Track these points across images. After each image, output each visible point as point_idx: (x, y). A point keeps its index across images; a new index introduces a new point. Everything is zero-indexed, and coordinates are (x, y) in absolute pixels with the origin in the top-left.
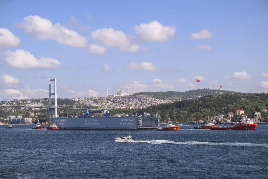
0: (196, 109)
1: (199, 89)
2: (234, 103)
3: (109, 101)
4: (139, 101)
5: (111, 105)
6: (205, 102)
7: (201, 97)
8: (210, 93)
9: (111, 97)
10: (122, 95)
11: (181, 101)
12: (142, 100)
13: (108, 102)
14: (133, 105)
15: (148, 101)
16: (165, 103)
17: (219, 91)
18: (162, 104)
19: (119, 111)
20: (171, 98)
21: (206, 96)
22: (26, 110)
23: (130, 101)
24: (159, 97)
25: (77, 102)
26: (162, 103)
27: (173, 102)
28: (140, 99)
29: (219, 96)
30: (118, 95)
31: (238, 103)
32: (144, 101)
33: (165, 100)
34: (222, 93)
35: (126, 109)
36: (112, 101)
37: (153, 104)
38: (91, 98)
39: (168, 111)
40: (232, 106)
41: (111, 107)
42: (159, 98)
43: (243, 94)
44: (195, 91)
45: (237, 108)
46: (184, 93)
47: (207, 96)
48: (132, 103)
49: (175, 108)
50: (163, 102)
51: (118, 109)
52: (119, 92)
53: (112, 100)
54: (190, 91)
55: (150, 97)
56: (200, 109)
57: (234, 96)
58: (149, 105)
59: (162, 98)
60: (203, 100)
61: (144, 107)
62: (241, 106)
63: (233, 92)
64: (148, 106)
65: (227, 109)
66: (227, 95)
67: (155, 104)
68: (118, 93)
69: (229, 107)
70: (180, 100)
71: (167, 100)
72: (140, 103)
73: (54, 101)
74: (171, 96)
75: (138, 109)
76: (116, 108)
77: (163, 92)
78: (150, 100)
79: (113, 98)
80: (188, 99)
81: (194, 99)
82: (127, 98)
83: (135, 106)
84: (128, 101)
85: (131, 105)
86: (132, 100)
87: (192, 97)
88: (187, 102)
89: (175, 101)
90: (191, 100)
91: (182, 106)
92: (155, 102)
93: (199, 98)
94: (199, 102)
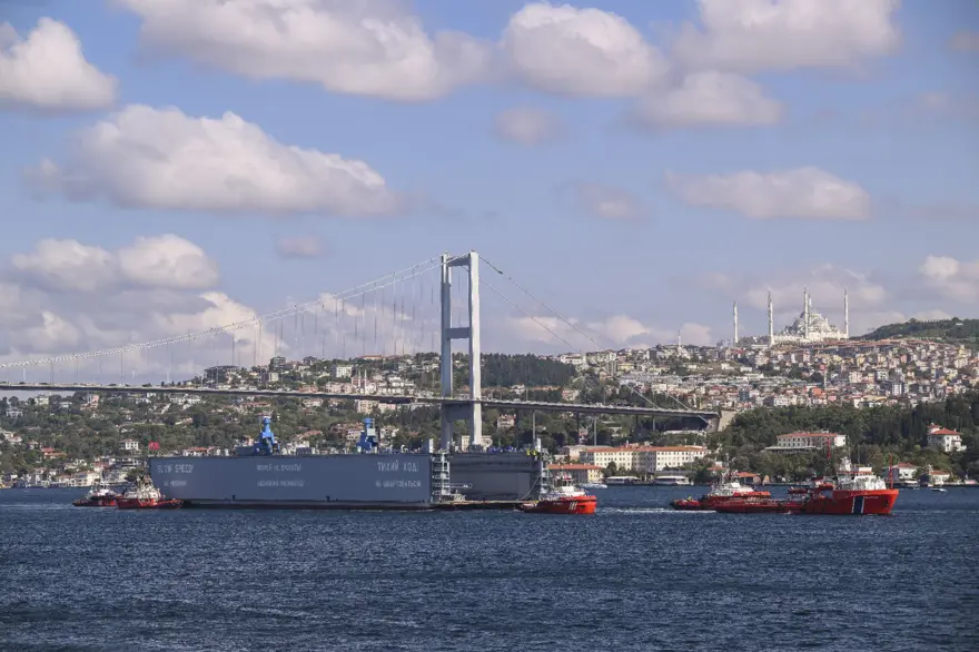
3: (743, 369)
4: (902, 366)
5: (755, 387)
9: (755, 347)
10: (813, 337)
12: (919, 363)
13: (742, 374)
14: (870, 386)
15: (952, 366)
19: (795, 419)
22: (332, 413)
23: (853, 367)
25: (584, 372)
28: (909, 357)
30: (793, 338)
32: (929, 365)
35: (833, 408)
36: (762, 369)
38: (653, 353)
41: (754, 400)
48: (864, 375)
51: (791, 407)
52: (796, 323)
53: (761, 361)
55: (963, 346)
58: (958, 389)
61: (931, 396)
64: (951, 394)
68: (793, 329)
72: (907, 378)
73: (470, 367)
75: (897, 407)
76: (781, 401)
78: (959, 364)
79: (768, 354)
82: (837, 353)
83: (883, 394)
84: (843, 368)
85: (861, 386)
86: (866, 361)
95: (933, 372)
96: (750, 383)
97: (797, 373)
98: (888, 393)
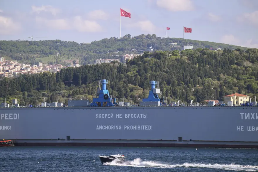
0: (119, 90)
1: (129, 36)
2: (222, 76)
6: (145, 70)
7: (134, 58)
8: (157, 48)
11: (79, 68)
16: (35, 72)
17: (181, 42)
18: (25, 76)
20: (51, 58)
21: (146, 55)
24: (18, 55)
26: (26, 71)
27: (57, 68)
29: (181, 56)
31: (233, 76)
33: (37, 64)
34: (191, 47)
37: (2, 75)
39: (44, 95)
40: (216, 82)
42: (19, 59)
43: (249, 51)
44: (119, 40)
45: (231, 89)
46: (87, 45)
47: (150, 56)
49: (63, 85)
50: (29, 70)
54: (104, 41)
56: (132, 90)
57: (223, 55)
59: (28, 58)
60: (139, 65)
62: (242, 83)
63: (220, 45)
65: (202, 90)
66: (204, 54)
67: (6, 75)
69: (209, 87)
70: (78, 65)
71: (41, 64)
74: (51, 54)
77: (31, 43)
80: (99, 62)
81: (117, 62)
87: (109, 58)
88: (95, 70)
89: (62, 67)
90: (108, 65)
91: (81, 81)
92: (7, 68)
93: (128, 59)
94: (127, 71)
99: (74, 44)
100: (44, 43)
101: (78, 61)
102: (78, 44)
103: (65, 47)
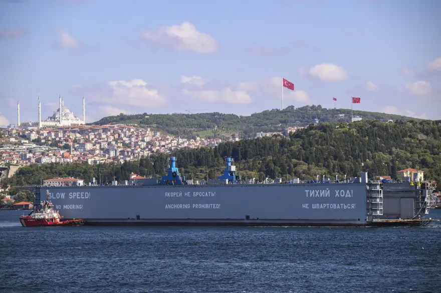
0: (282, 166)
1: (292, 107)
2: (394, 149)
3: (23, 141)
4: (116, 141)
5: (30, 152)
6: (310, 144)
7: (298, 130)
8: (323, 120)
9: (30, 128)
10: (64, 123)
11: (239, 142)
12: (125, 139)
13: (22, 144)
14: (97, 152)
15: (143, 141)
16: (192, 147)
17: (348, 113)
18: (182, 152)
19: (54, 170)
20: (209, 132)
21: (311, 128)
23: (87, 141)
24: (174, 129)
26: (183, 146)
27: (216, 142)
28: (119, 135)
29: (349, 129)
30: (53, 124)
31: (406, 150)
32: (130, 140)
33: (195, 139)
34: (360, 119)
35: (76, 164)
36: (34, 141)
37: (158, 150)
39: (201, 171)
40: (387, 156)
41: (29, 159)
42: (176, 134)
43: (422, 122)
44: (282, 112)
45: (404, 163)
46: (247, 118)
47: (316, 129)
48: (94, 145)
50: (186, 145)
51: (52, 163)
52: (54, 115)
53: (34, 136)
54: (265, 113)
55: (149, 129)
56: (295, 165)
57: (395, 127)
58: (146, 153)
59: (184, 132)
60: (303, 138)
61: (132, 157)
62: (416, 157)
63: (392, 117)
64: (142, 156)
65: (372, 165)
66: (374, 126)
67: (162, 150)
68: (53, 118)
69: (380, 161)
70: (237, 139)
71: (198, 138)
72: (118, 147)
74: (209, 127)
75: (112, 163)
76: (45, 160)
77: (188, 116)
78: (147, 139)
79: (38, 132)
80: (260, 135)
81: (279, 135)
82: (79, 133)
83: (104, 156)
84: (82, 141)
85: (92, 151)
86: (95, 137)
87: (271, 131)
88: (256, 144)
89: (220, 141)
90: (270, 138)
91: (240, 156)
92: (163, 143)
93: (291, 132)
94: (291, 145)
95: (133, 143)
96: (27, 149)
97: (55, 144)
98: (107, 156)
99: (233, 117)
100: (201, 116)
101: (237, 135)
102: (237, 117)
103: (224, 119)
